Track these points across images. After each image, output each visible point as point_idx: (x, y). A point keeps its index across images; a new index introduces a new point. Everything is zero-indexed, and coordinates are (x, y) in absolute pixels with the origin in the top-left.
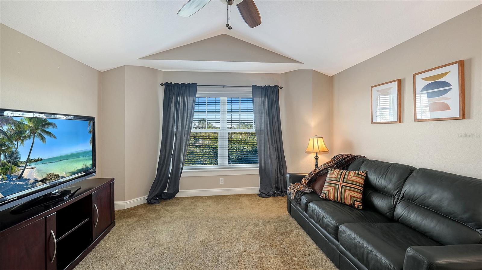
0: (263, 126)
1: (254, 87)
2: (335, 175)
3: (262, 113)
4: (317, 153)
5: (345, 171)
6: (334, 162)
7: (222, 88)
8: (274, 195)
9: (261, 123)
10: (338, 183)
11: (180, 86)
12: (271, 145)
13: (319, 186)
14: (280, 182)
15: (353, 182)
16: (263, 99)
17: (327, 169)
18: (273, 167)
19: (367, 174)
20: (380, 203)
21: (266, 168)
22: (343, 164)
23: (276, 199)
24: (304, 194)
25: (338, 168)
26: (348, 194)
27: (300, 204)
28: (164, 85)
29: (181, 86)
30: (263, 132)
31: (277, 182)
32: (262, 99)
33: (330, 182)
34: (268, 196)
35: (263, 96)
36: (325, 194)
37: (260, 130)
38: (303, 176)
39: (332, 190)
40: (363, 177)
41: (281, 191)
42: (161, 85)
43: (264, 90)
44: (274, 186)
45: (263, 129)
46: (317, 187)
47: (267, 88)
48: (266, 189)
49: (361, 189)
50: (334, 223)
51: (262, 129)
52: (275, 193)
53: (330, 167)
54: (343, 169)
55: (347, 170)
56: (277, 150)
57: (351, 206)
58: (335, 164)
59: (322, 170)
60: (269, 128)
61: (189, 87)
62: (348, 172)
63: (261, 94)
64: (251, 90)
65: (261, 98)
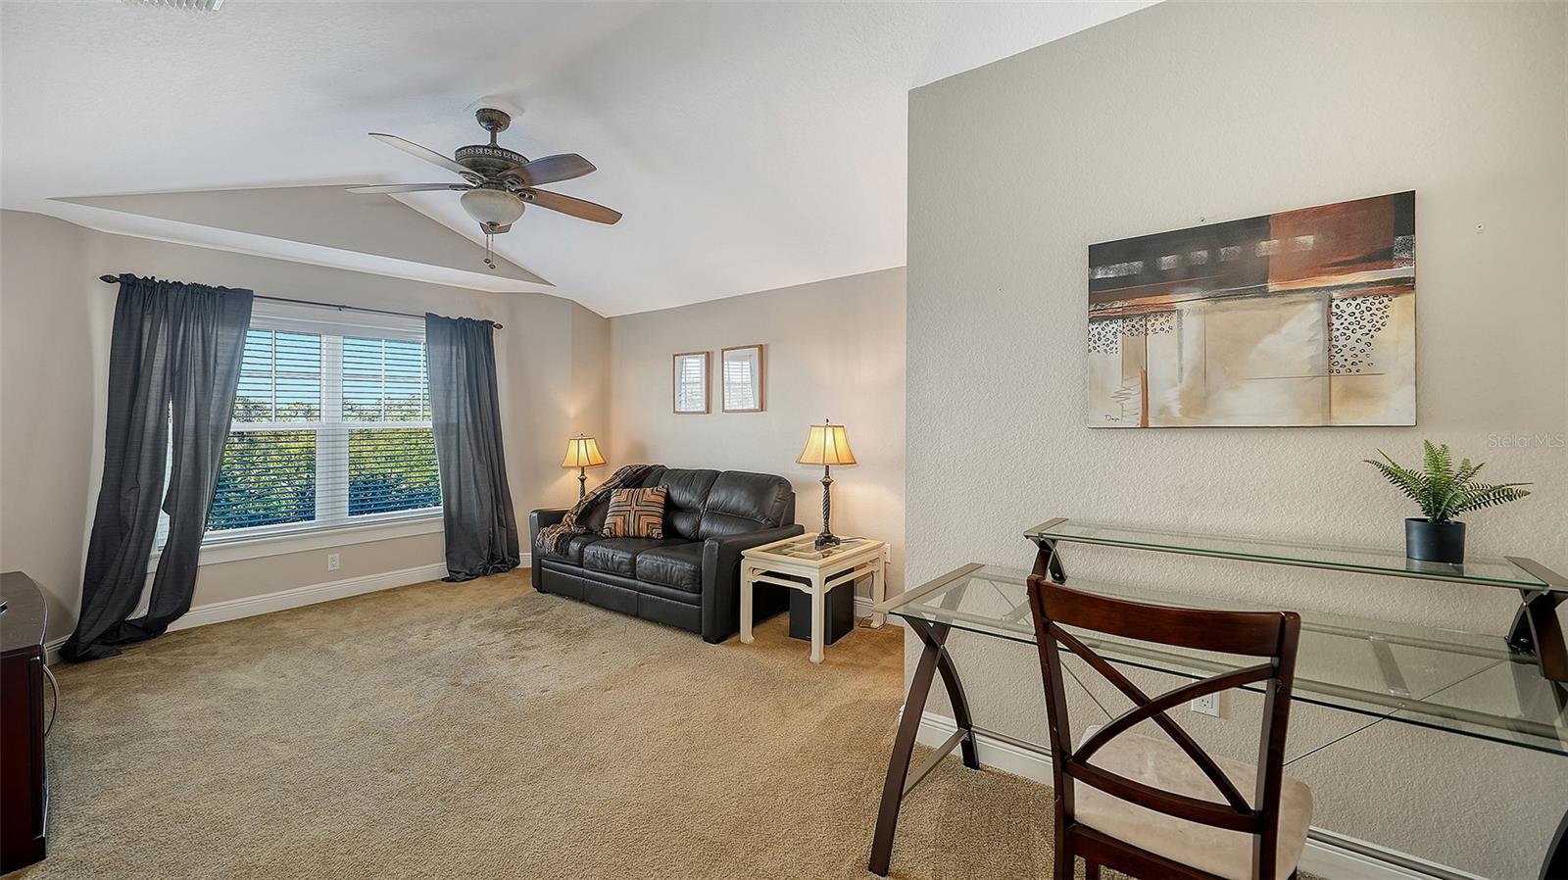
0: (454, 415)
1: (431, 318)
2: (623, 497)
3: (451, 382)
4: (583, 468)
5: (638, 490)
6: (618, 480)
7: (335, 312)
8: (485, 573)
9: (448, 408)
10: (629, 508)
11: (187, 292)
12: (476, 459)
13: (598, 520)
14: (498, 540)
15: (650, 503)
16: (454, 348)
17: (609, 492)
18: (482, 508)
19: (668, 490)
20: (683, 525)
21: (463, 512)
22: (634, 481)
23: (494, 577)
24: (573, 536)
25: (627, 487)
26: (644, 520)
27: (567, 554)
28: (117, 280)
29: (192, 293)
30: (455, 428)
31: (492, 543)
32: (451, 349)
33: (616, 509)
34: (471, 576)
35: (454, 341)
36: (610, 529)
37: (447, 425)
38: (563, 513)
39: (619, 520)
40: (664, 495)
41: (503, 562)
42: (107, 279)
43: (456, 327)
44: (485, 552)
45: (455, 421)
46: (594, 523)
47: (464, 325)
48: (464, 565)
49: (661, 510)
50: (629, 556)
51: (450, 421)
52: (486, 569)
53: (615, 488)
54: (635, 487)
55: (640, 487)
56: (490, 470)
57: (649, 537)
58: (622, 481)
59: (601, 494)
60: (470, 420)
61: (222, 296)
62: (642, 490)
63: (448, 338)
64: (423, 324)
65: (448, 348)
